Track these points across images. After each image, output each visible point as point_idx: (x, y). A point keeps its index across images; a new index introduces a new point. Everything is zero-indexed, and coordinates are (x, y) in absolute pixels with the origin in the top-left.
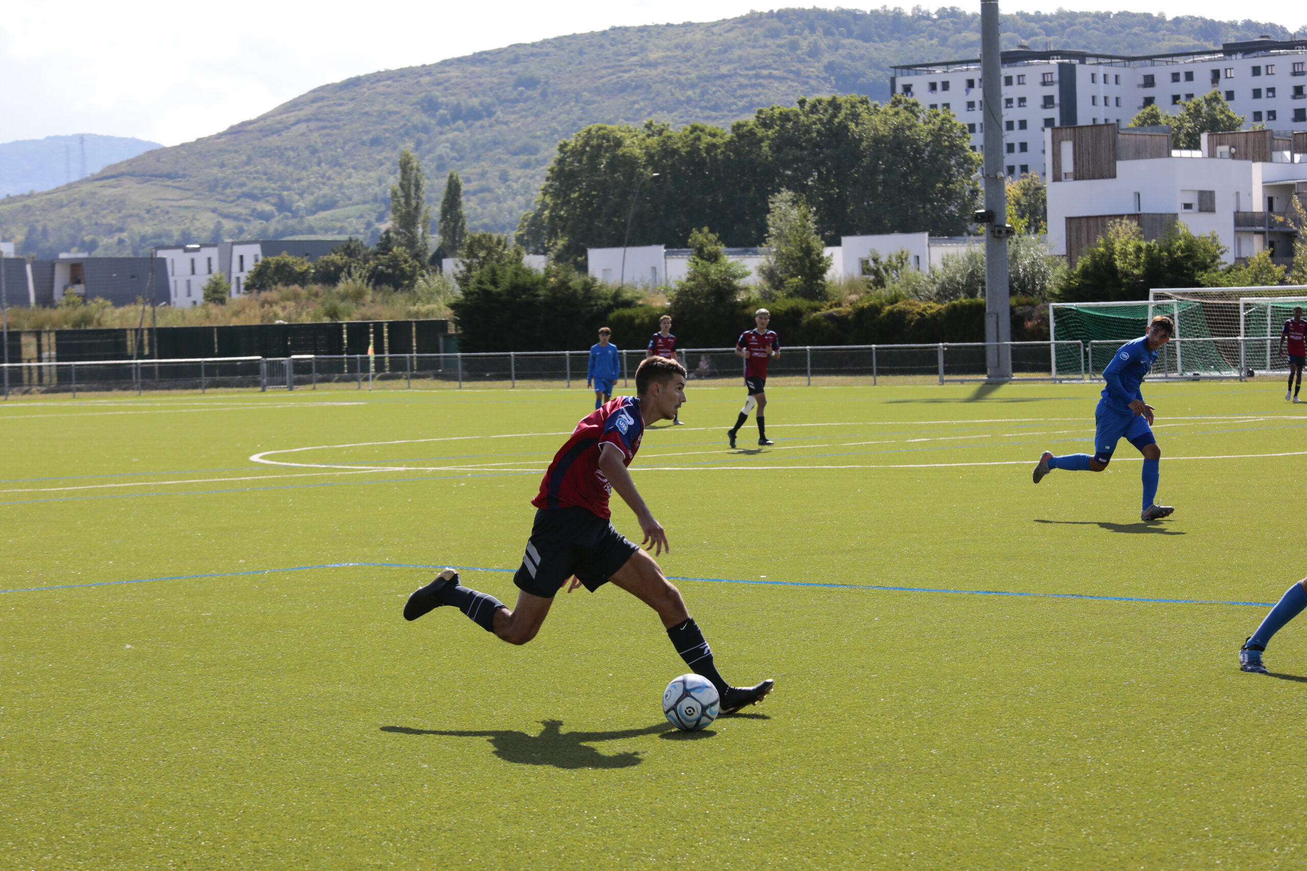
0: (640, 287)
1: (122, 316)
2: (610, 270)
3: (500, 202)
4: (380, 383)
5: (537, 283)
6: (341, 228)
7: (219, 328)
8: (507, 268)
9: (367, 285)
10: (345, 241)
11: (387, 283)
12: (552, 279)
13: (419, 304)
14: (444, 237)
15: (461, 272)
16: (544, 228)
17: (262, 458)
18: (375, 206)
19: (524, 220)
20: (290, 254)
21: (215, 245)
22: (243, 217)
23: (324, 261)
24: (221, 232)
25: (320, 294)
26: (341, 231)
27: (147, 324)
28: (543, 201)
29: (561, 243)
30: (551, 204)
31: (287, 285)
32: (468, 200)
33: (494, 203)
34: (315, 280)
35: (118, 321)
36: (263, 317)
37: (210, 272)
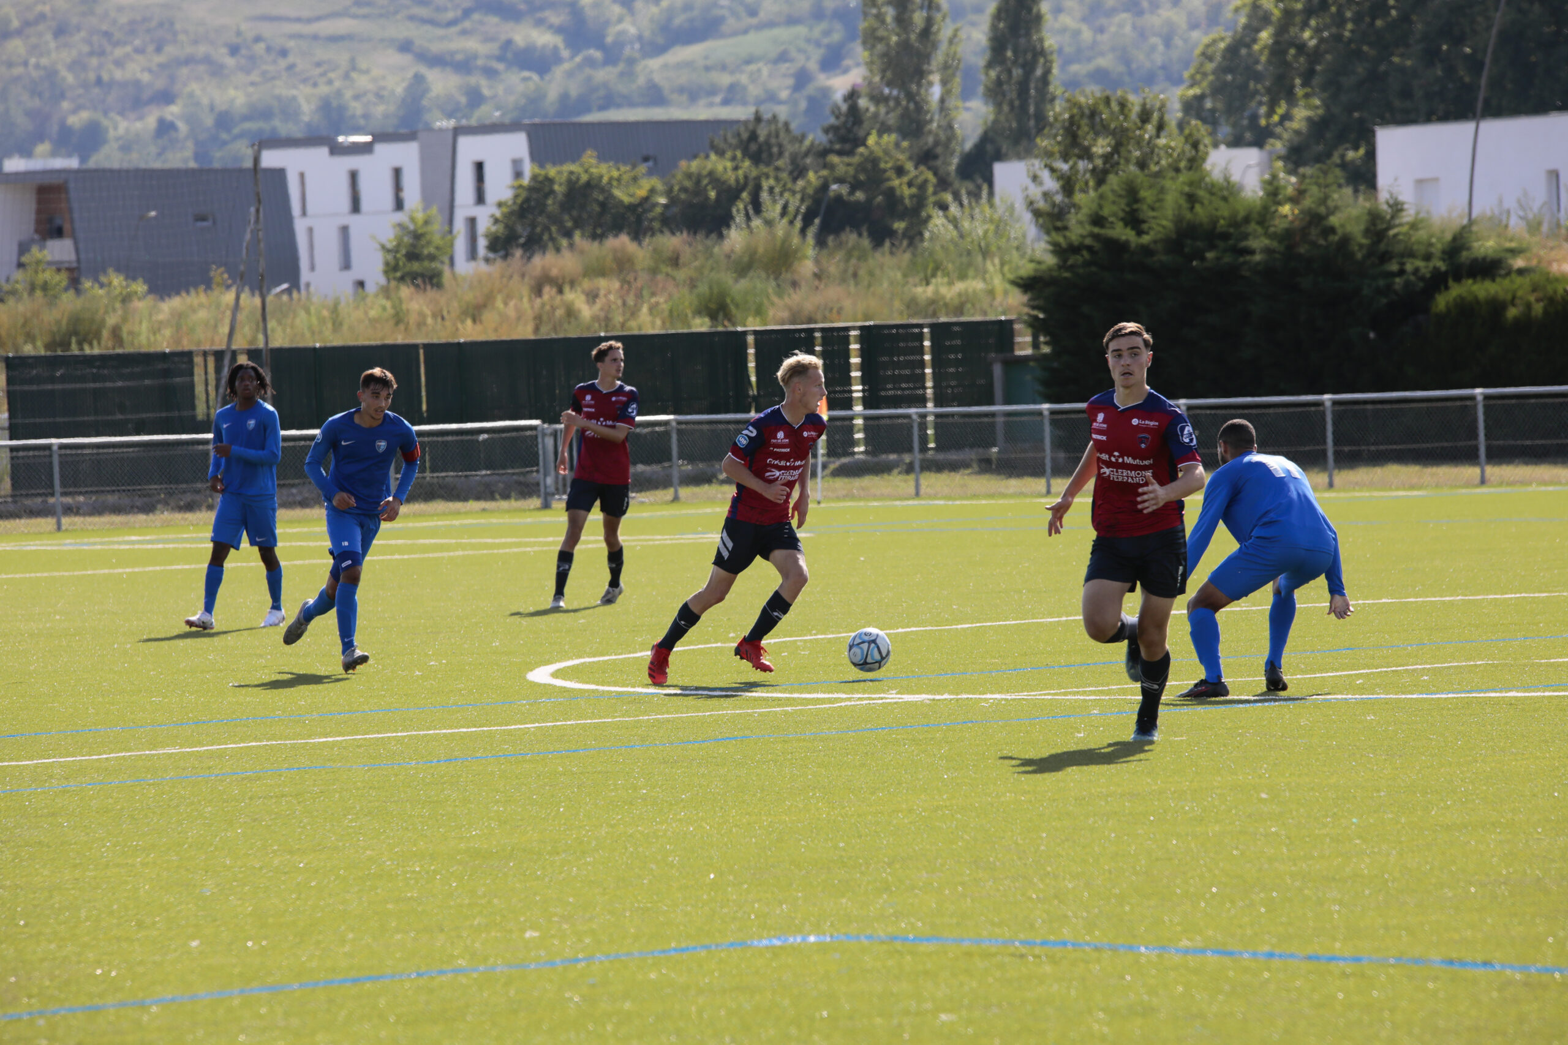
0: (1516, 225)
1: (179, 317)
2: (1437, 180)
3: (1140, 13)
4: (841, 483)
5: (1247, 220)
6: (732, 88)
7: (428, 347)
8: (1168, 183)
9: (803, 231)
10: (746, 123)
11: (856, 226)
12: (1286, 209)
13: (939, 280)
14: (998, 106)
15: (1046, 195)
16: (1258, 77)
17: (556, 675)
18: (817, 31)
19: (1207, 56)
20: (602, 158)
21: (411, 137)
22: (480, 62)
23: (689, 176)
24: (425, 102)
25: (685, 257)
26: (732, 94)
27: (240, 343)
28: (1255, 6)
29: (1301, 115)
30: (1277, 13)
31: (597, 236)
32: (1058, 10)
33: (1126, 16)
34: (669, 223)
35: (167, 332)
36: (538, 320)
37: (399, 205)
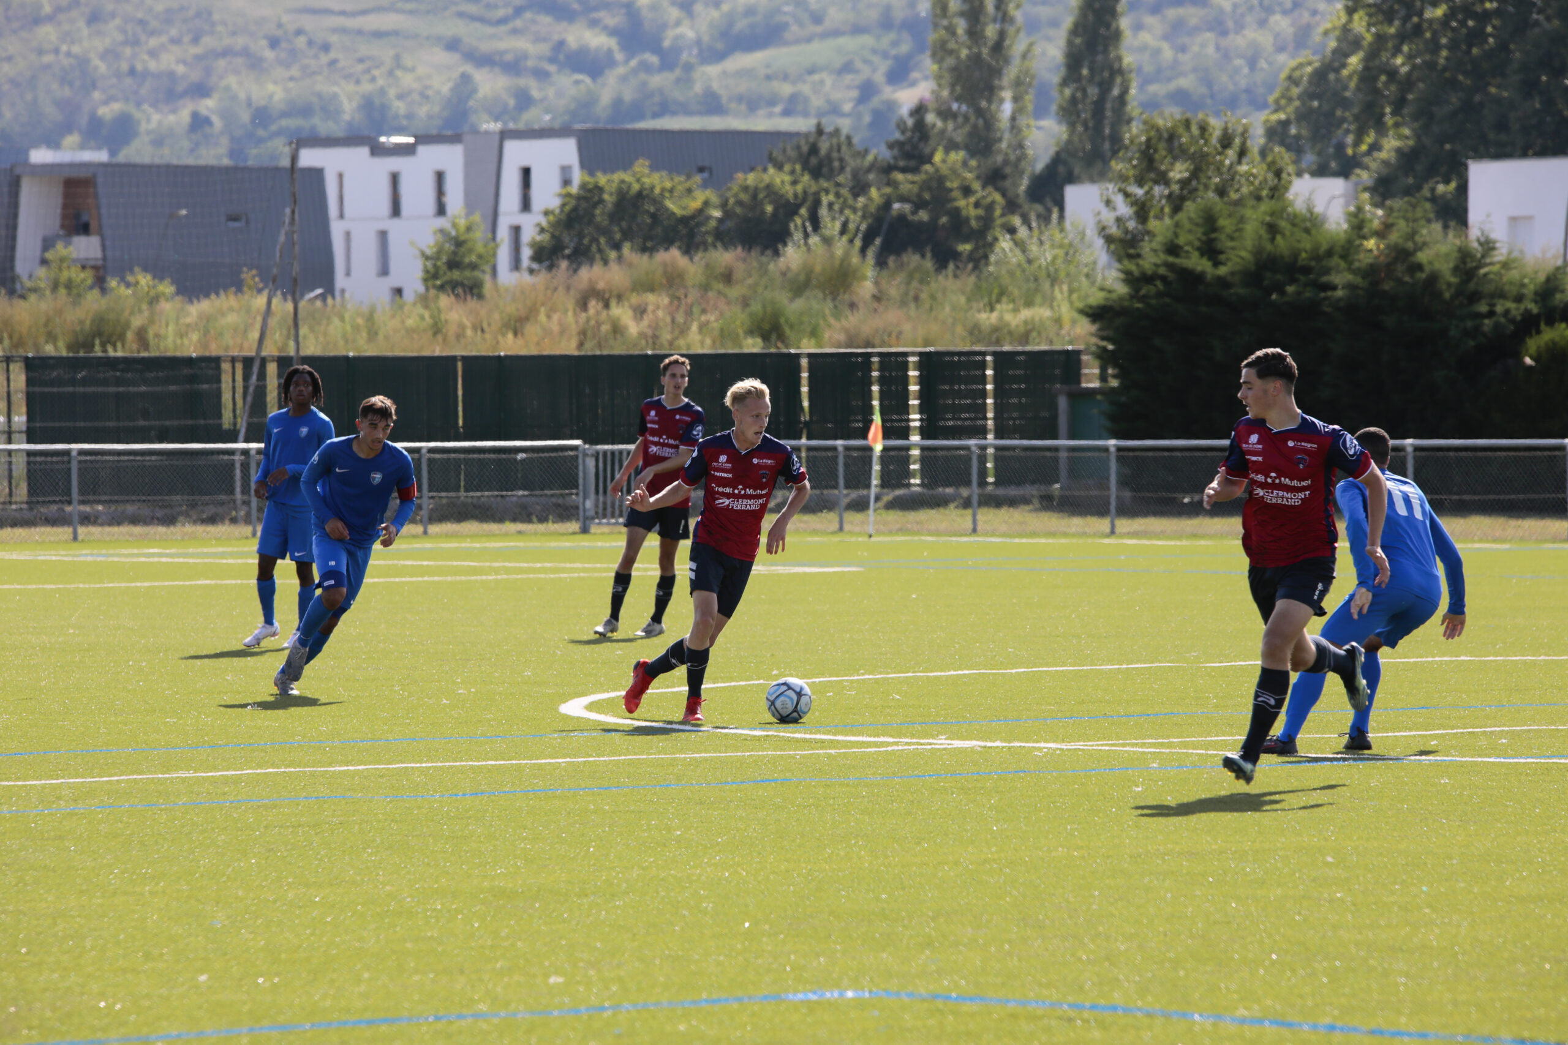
1: (206, 322)
2: (1530, 218)
3: (1224, 33)
4: (895, 517)
5: (1330, 253)
6: (793, 99)
7: (467, 360)
8: (1248, 213)
9: (863, 251)
10: (806, 135)
11: (919, 249)
12: (1371, 243)
13: (1004, 306)
14: (1072, 125)
15: (1119, 220)
16: (1345, 103)
17: (590, 707)
18: (885, 41)
19: (1291, 81)
20: (655, 166)
21: (454, 139)
22: (530, 63)
23: (745, 188)
24: (471, 103)
25: (738, 274)
26: (794, 106)
27: (270, 350)
28: (1346, 29)
29: (1392, 144)
30: (1369, 38)
31: (646, 249)
32: (1138, 27)
33: (1209, 35)
34: (724, 237)
35: (195, 336)
36: (583, 334)
37: (441, 210)
